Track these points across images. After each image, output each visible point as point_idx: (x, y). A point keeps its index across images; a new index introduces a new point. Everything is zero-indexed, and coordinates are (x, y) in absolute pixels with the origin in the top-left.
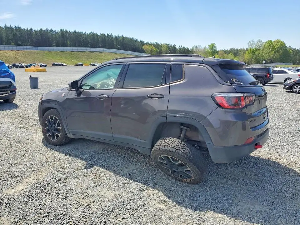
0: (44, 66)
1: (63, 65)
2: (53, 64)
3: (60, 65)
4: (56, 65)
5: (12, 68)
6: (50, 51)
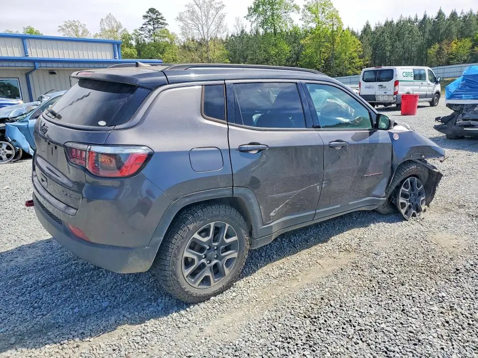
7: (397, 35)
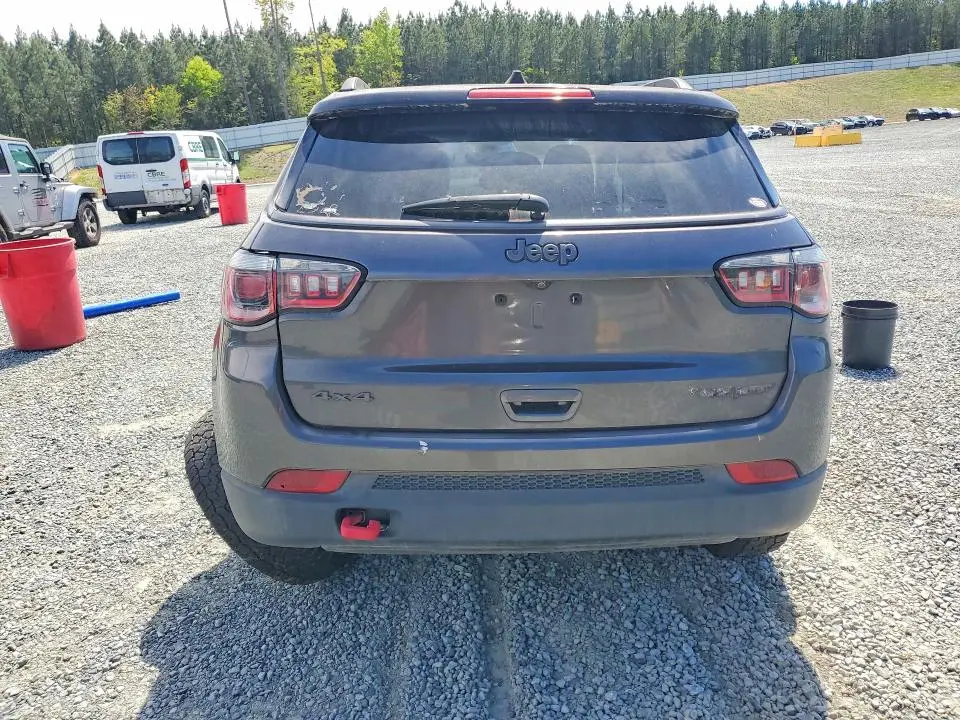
0: (874, 124)
1: (947, 116)
2: (913, 116)
3: (935, 116)
4: (922, 117)
5: (769, 137)
6: (913, 68)
7: (25, 67)
